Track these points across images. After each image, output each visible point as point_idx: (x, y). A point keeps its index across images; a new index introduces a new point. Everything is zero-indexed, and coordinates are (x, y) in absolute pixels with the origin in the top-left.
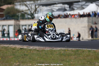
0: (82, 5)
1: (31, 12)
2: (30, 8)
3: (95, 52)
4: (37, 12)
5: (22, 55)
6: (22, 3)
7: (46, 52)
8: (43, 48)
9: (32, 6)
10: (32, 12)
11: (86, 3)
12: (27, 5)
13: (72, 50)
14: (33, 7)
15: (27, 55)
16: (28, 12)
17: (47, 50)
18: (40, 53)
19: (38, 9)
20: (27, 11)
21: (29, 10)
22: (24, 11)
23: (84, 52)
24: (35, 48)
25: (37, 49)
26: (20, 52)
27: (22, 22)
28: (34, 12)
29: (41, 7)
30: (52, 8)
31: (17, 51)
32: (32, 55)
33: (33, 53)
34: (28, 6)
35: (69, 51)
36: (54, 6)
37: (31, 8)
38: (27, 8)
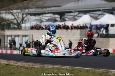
0: (74, 16)
1: (17, 21)
2: (16, 17)
3: (94, 73)
4: (24, 22)
5: (8, 74)
6: (8, 11)
7: (36, 70)
8: (33, 65)
9: (18, 15)
10: (19, 21)
11: (79, 13)
12: (13, 13)
13: (66, 69)
14: (20, 16)
15: (14, 74)
16: (14, 22)
17: (38, 68)
18: (29, 71)
19: (25, 19)
20: (13, 20)
21: (15, 19)
22: (10, 21)
23: (80, 72)
24: (23, 64)
25: (25, 66)
26: (5, 69)
27: (8, 32)
28: (21, 22)
29: (29, 16)
30: (41, 18)
31: (2, 67)
32: (20, 74)
33: (21, 71)
34: (15, 15)
35: (63, 70)
36: (43, 16)
37: (18, 17)
38: (13, 17)
